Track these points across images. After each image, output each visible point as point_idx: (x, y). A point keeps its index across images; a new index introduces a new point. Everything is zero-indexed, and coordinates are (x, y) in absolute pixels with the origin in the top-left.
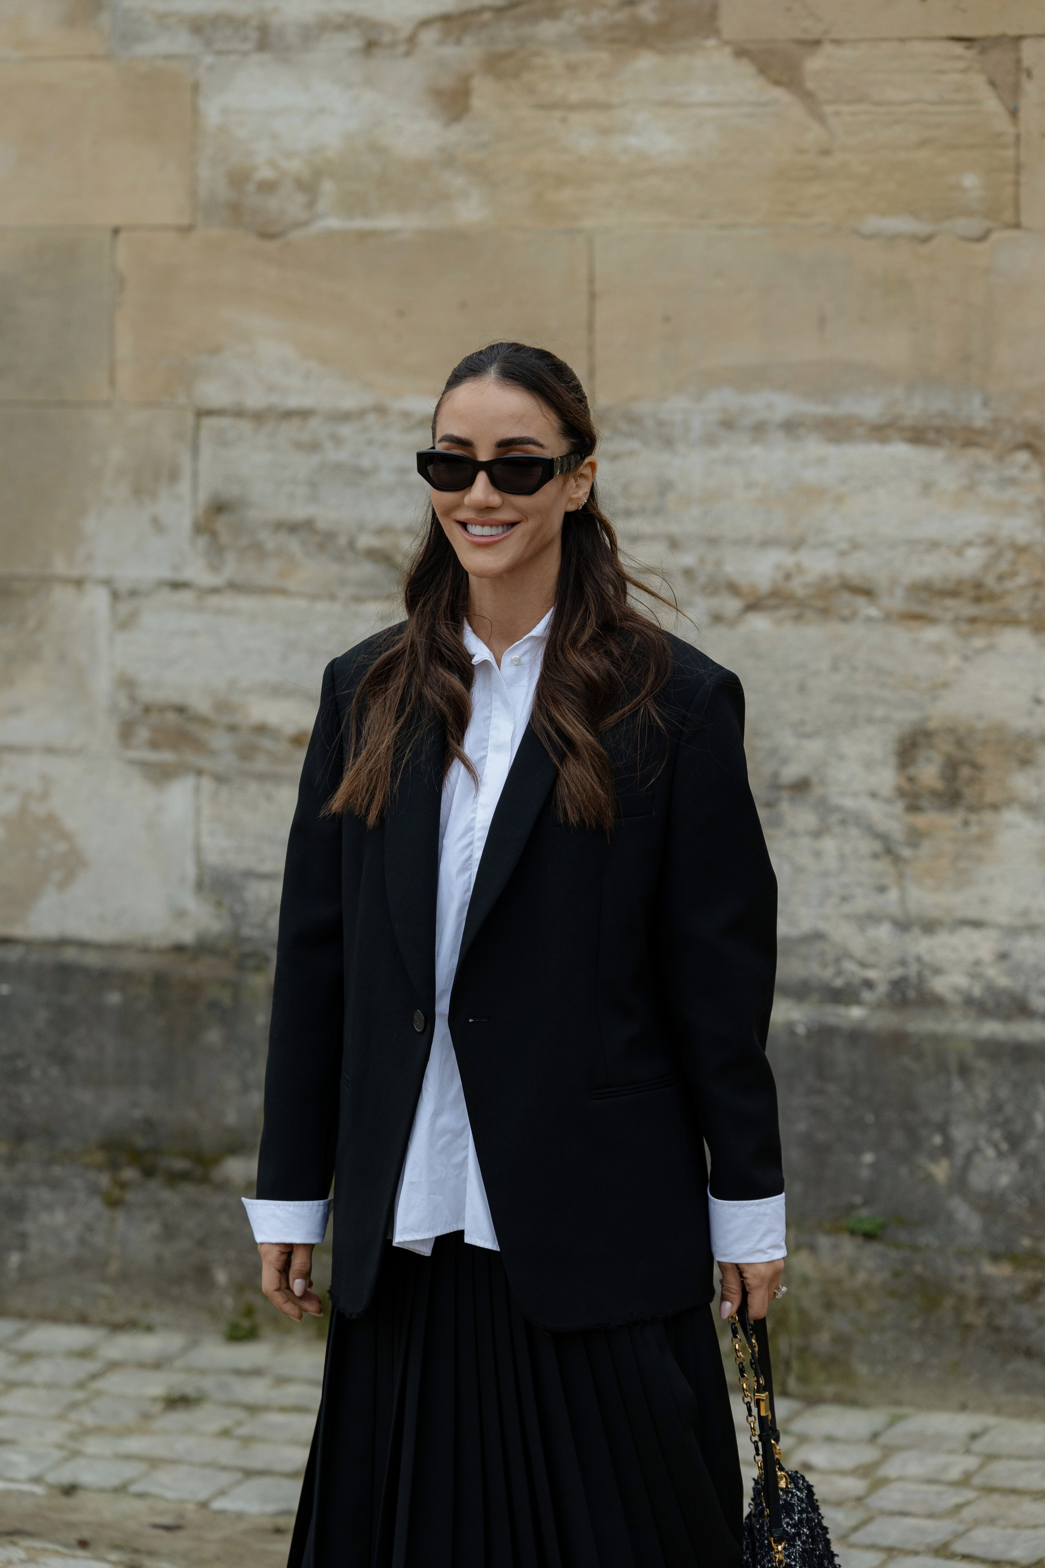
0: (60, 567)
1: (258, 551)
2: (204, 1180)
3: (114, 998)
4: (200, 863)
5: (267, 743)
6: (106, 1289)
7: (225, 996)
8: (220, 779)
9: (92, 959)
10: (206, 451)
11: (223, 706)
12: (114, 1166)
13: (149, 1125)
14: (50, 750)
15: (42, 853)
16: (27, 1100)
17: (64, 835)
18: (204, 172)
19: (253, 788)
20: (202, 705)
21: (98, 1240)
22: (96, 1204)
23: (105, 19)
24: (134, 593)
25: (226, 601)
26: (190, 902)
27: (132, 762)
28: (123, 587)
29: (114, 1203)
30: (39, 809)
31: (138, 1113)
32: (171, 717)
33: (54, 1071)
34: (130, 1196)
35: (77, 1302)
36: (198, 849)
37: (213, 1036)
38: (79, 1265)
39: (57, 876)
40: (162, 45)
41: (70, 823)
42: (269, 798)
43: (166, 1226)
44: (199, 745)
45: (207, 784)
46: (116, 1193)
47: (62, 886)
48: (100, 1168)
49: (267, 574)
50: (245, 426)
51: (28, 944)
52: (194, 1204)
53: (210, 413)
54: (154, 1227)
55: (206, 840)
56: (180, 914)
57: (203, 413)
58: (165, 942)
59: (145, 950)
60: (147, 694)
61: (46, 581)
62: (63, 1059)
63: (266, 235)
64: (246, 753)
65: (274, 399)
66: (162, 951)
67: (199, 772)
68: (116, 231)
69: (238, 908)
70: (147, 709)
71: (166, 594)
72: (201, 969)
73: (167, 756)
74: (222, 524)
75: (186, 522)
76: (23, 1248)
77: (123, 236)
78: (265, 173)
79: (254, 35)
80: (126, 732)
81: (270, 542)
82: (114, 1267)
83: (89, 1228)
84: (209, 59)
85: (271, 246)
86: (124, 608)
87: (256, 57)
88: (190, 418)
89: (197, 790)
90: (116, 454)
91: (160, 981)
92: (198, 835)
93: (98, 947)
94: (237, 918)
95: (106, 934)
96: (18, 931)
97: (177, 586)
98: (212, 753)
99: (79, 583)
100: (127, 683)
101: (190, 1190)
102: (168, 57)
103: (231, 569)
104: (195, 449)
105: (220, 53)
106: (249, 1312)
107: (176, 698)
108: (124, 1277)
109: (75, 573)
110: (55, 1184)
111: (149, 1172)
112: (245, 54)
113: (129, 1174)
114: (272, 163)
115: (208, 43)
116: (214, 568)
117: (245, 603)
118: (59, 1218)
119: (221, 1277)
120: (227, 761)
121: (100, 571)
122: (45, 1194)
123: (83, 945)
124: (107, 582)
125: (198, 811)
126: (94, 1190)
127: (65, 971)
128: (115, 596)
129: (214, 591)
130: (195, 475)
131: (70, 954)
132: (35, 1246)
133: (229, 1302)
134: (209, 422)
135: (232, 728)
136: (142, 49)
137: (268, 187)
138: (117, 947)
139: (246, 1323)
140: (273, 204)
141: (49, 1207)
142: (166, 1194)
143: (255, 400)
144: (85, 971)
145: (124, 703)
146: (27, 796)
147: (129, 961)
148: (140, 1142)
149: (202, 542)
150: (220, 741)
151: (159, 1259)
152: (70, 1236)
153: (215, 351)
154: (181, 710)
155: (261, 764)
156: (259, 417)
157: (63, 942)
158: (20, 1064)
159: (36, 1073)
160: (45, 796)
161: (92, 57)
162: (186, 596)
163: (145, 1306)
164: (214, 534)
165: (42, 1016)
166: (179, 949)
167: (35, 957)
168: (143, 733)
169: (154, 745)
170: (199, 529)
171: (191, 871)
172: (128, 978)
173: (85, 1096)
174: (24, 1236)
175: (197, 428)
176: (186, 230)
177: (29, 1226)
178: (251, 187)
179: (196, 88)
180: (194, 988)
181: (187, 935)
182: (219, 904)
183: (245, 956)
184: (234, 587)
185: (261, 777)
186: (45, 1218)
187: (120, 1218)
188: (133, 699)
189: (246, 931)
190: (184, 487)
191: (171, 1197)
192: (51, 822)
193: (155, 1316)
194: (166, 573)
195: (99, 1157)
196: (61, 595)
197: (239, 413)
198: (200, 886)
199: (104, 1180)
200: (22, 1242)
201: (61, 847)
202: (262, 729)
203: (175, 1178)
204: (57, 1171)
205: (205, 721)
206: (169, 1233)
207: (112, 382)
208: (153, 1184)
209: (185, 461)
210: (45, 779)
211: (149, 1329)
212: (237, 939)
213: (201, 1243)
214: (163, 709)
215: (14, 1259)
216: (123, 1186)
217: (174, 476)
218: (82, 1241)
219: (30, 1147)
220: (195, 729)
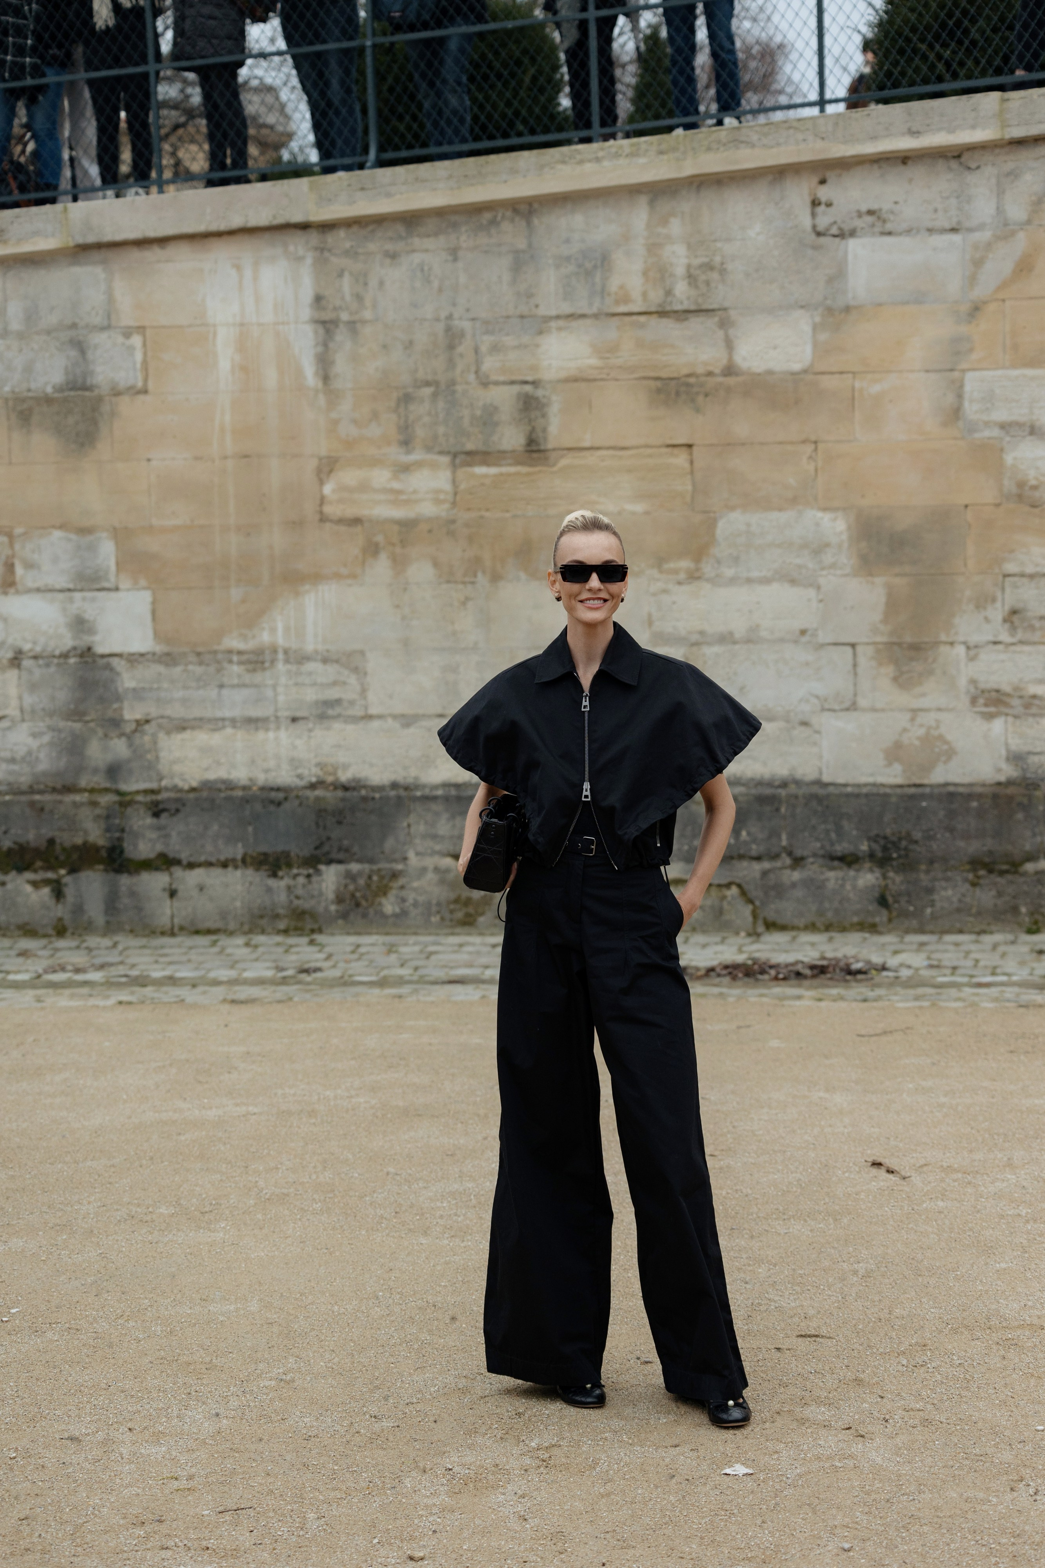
0: (943, 637)
1: (1032, 628)
2: (1016, 872)
3: (975, 804)
4: (1008, 751)
5: (1037, 702)
6: (971, 919)
7: (1025, 801)
8: (1016, 717)
9: (961, 790)
10: (1008, 590)
11: (1017, 689)
12: (974, 870)
13: (991, 853)
14: (939, 710)
15: (937, 750)
16: (935, 847)
17: (946, 742)
18: (1006, 482)
19: (1031, 719)
20: (1007, 689)
21: (968, 900)
22: (967, 886)
23: (961, 424)
24: (976, 647)
25: (1018, 648)
26: (1004, 766)
27: (976, 712)
28: (971, 644)
29: (974, 885)
30: (935, 733)
31: (985, 849)
32: (994, 694)
33: (947, 835)
34: (982, 881)
35: (958, 925)
36: (1007, 744)
37: (1020, 816)
38: (959, 910)
39: (943, 758)
40: (987, 433)
41: (949, 737)
42: (1038, 723)
43: (998, 892)
44: (1007, 705)
45: (1010, 719)
46: (976, 880)
47: (945, 762)
48: (968, 871)
49: (1037, 636)
50: (1025, 580)
51: (931, 786)
52: (1012, 882)
53: (1009, 575)
54: (993, 893)
55: (1010, 741)
56: (999, 770)
57: (1006, 576)
58: (992, 781)
59: (984, 785)
60: (982, 686)
61: (937, 644)
62: (951, 830)
63: (1034, 506)
64: (1027, 706)
65: (1038, 569)
66: (991, 785)
67: (1007, 715)
68: (966, 506)
69: (1025, 766)
70: (983, 691)
71: (991, 646)
72: (1010, 791)
73: (992, 709)
74: (1015, 618)
75: (1000, 618)
76: (933, 906)
77: (969, 508)
78: (1033, 482)
79: (1028, 429)
80: (974, 701)
81: (1037, 624)
82: (974, 910)
83: (964, 895)
84: (1008, 439)
85: (1037, 511)
86: (972, 653)
87: (1029, 438)
88: (1001, 578)
89: (1006, 722)
90: (968, 593)
91: (995, 796)
92: (1006, 739)
93: (963, 785)
94: (1023, 770)
95: (966, 780)
96: (926, 781)
97: (995, 643)
98: (1012, 707)
99: (952, 644)
100: (973, 682)
101: (1009, 877)
102: (989, 438)
103: (1020, 635)
104: (1003, 590)
105: (1013, 436)
106: (1036, 922)
107: (995, 686)
108: (979, 913)
109: (950, 640)
110: (947, 879)
111: (991, 871)
112: (1024, 437)
113: (982, 872)
114: (1036, 479)
115: (1007, 433)
116: (1012, 636)
117: (1027, 648)
118: (950, 892)
119: (1023, 910)
120: (1019, 710)
121: (961, 638)
122: (943, 884)
123: (956, 785)
124: (964, 643)
125: (1006, 730)
126: (966, 880)
127: (952, 795)
128: (968, 648)
129: (1013, 644)
130: (1003, 600)
131: (951, 789)
132: (938, 905)
133: (1027, 919)
134: (1008, 579)
135: (1021, 697)
136: (977, 435)
137: (1035, 488)
138: (971, 785)
139: (1034, 927)
140: (1037, 494)
141: (945, 889)
142: (999, 879)
143: (1030, 570)
144: (961, 794)
145: (972, 690)
146: (929, 728)
147: (979, 790)
148: (987, 860)
149: (1007, 626)
150: (1016, 702)
151: (995, 905)
152: (955, 899)
153: (1012, 551)
154: (998, 691)
155: (1034, 710)
156: (1032, 577)
157: (947, 784)
158: (932, 833)
159: (939, 836)
160: (938, 727)
161: (955, 438)
162: (1000, 647)
163: (989, 924)
164: (1012, 623)
165: (942, 814)
166: (999, 784)
167: (936, 791)
168: (981, 701)
169: (986, 705)
170: (1005, 621)
171: (1004, 753)
172: (980, 796)
173: (961, 844)
174: (933, 901)
175: (1003, 582)
176: (998, 505)
177: (936, 897)
178: (1027, 488)
179: (1002, 450)
180: (1010, 798)
181: (1002, 778)
182: (1016, 765)
183: (1028, 785)
184: (1021, 642)
185: (1034, 715)
186: (943, 893)
187: (978, 891)
188: (976, 688)
189: (1028, 775)
190: (998, 604)
191: (1000, 880)
192: (941, 738)
193: (993, 928)
194: (991, 638)
195: (968, 867)
196: (944, 649)
197: (1022, 575)
198: (1008, 759)
199: (971, 876)
200: (932, 904)
201: (945, 747)
202: (1034, 697)
203: (1002, 873)
204: (949, 874)
205: (1008, 695)
206: (1000, 894)
207: (965, 565)
208: (992, 876)
209: (999, 595)
210: (938, 722)
211: (991, 933)
212: (1024, 778)
213: (1014, 897)
214: (989, 691)
215: (929, 911)
216: (978, 877)
217: (994, 600)
218: (960, 901)
219: (936, 865)
220: (1005, 699)
